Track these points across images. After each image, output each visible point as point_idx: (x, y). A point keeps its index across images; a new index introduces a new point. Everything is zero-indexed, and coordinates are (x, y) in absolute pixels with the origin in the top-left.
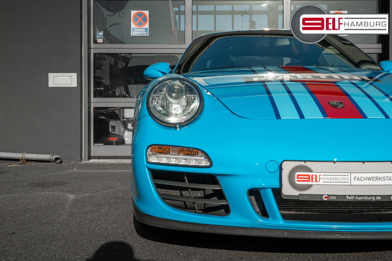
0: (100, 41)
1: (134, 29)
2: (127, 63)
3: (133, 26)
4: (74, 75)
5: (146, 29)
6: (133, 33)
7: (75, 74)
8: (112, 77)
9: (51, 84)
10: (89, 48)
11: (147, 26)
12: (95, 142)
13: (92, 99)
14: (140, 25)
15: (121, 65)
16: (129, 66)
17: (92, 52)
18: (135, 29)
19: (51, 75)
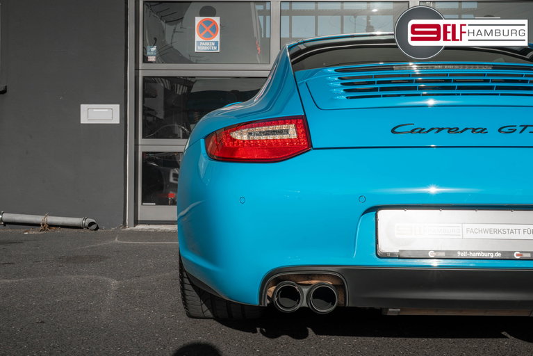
0: (152, 59)
1: (199, 42)
2: (190, 88)
3: (198, 38)
4: (116, 108)
5: (216, 43)
6: (198, 49)
7: (118, 106)
8: (167, 107)
9: (84, 120)
10: (137, 69)
11: (217, 38)
12: (144, 200)
13: (141, 141)
14: (208, 36)
15: (181, 90)
16: (193, 91)
17: (141, 74)
18: (201, 43)
19: (84, 107)
